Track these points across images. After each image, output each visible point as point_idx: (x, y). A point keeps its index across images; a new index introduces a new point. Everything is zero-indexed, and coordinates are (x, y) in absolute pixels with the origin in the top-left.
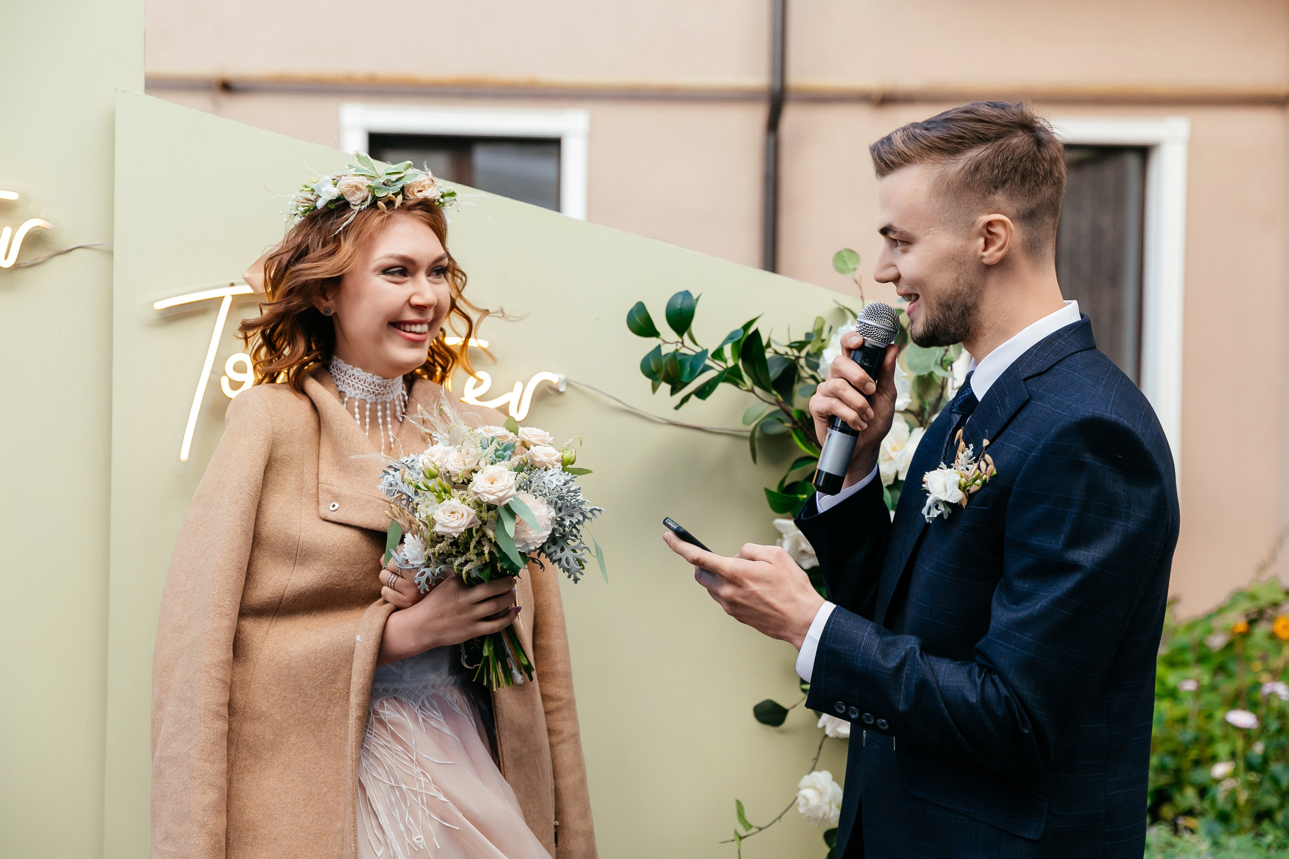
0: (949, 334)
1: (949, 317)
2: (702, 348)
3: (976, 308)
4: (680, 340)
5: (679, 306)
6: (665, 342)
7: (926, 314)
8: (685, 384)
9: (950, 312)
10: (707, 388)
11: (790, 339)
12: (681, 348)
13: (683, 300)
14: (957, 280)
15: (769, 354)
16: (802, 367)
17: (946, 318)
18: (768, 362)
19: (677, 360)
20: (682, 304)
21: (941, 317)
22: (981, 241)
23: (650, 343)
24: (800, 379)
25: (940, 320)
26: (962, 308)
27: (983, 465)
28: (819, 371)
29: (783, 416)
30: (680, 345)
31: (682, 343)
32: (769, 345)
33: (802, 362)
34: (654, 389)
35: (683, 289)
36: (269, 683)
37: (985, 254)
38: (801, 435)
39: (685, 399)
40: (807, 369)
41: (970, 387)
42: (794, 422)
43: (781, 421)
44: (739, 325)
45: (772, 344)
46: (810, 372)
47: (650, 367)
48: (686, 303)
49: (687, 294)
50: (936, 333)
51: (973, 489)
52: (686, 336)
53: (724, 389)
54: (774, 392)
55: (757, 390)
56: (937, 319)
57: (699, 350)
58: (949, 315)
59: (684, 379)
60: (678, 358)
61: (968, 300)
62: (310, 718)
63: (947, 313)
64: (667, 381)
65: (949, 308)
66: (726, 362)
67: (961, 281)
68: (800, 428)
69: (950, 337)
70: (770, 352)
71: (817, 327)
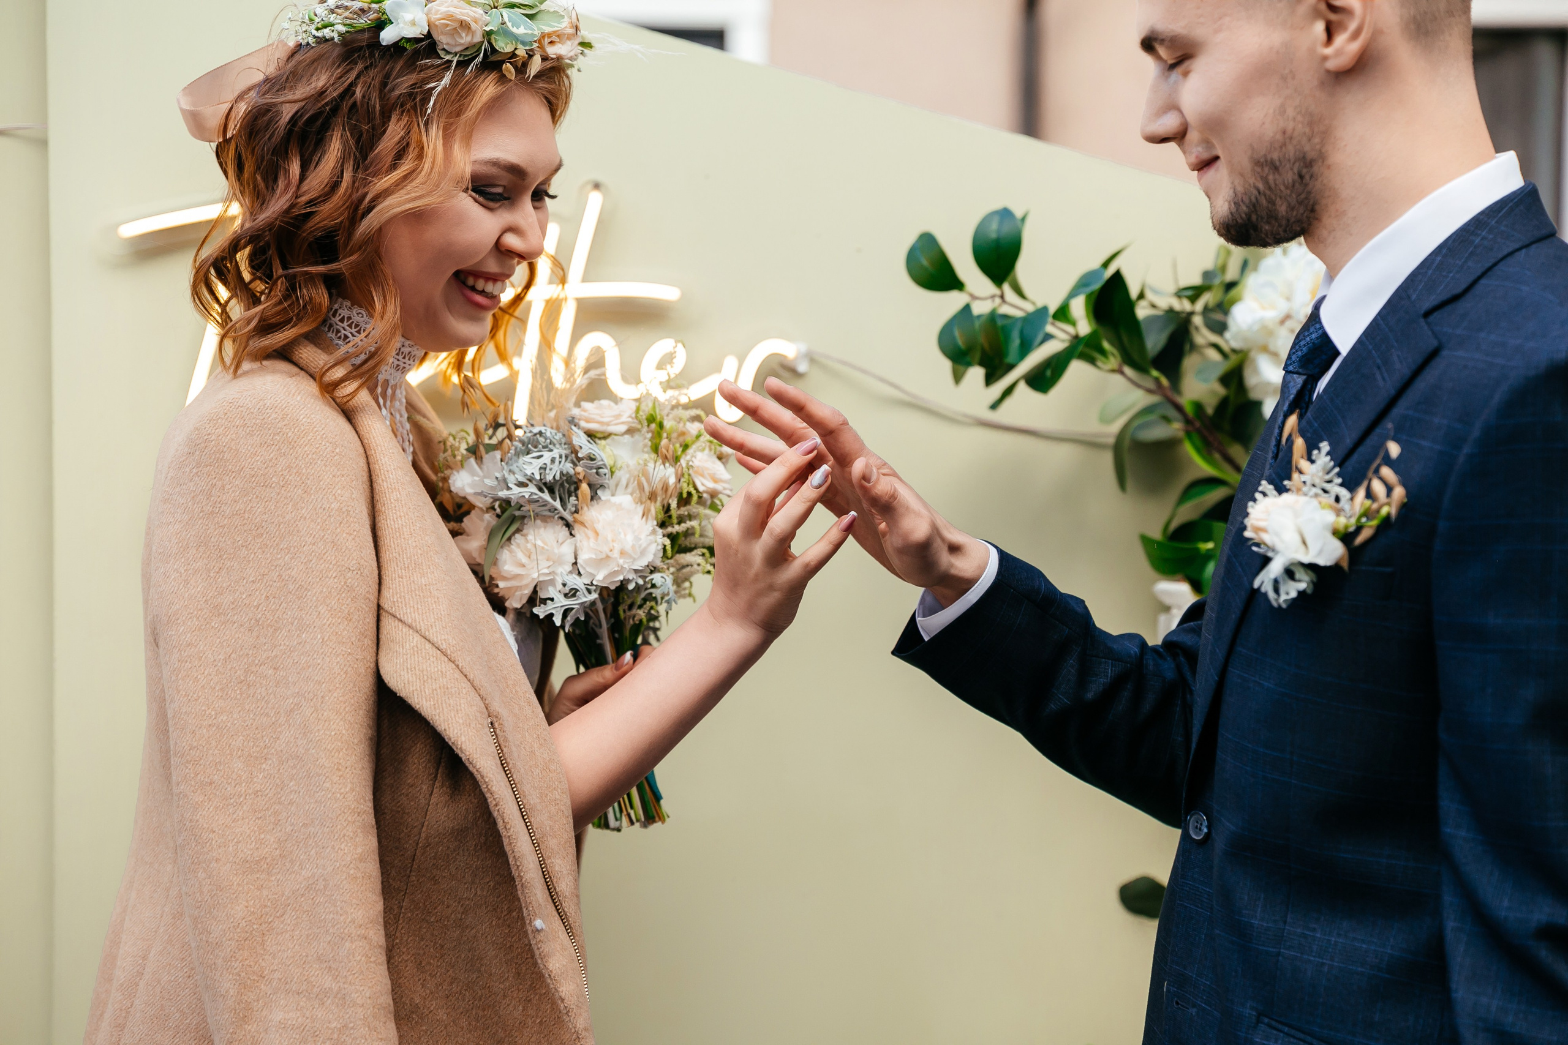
0: (1276, 219)
1: (1276, 184)
2: (1033, 303)
3: (1323, 162)
4: (997, 291)
5: (994, 235)
6: (974, 297)
7: (1232, 183)
8: (1011, 367)
9: (1277, 176)
10: (1049, 373)
11: (1176, 280)
12: (1000, 305)
13: (1001, 223)
14: (1282, 110)
15: (1142, 312)
16: (1197, 328)
17: (1270, 188)
18: (1143, 326)
19: (996, 325)
20: (998, 231)
21: (1261, 186)
22: (1320, 27)
23: (950, 303)
24: (1193, 347)
25: (1259, 193)
26: (1297, 164)
27: (1378, 487)
28: (1228, 335)
29: (1172, 413)
30: (998, 300)
31: (1002, 297)
32: (1141, 296)
33: (1197, 320)
34: (958, 378)
35: (997, 206)
36: (424, 953)
37: (1328, 51)
38: (1198, 442)
39: (1008, 391)
40: (1205, 331)
41: (1320, 322)
42: (1188, 421)
43: (1167, 419)
44: (1095, 264)
45: (1149, 295)
46: (1214, 338)
47: (954, 338)
48: (1007, 229)
49: (1005, 214)
50: (1254, 217)
51: (1360, 540)
52: (1006, 287)
53: (1077, 368)
54: (1155, 373)
55: (1128, 370)
56: (1255, 192)
57: (1030, 308)
58: (1275, 180)
59: (1010, 359)
60: (1000, 323)
61: (1307, 148)
62: (497, 1018)
63: (1271, 177)
64: (981, 364)
65: (1275, 167)
66: (1073, 323)
67: (1290, 112)
68: (1198, 431)
69: (1280, 226)
70: (1144, 308)
71: (1220, 262)
